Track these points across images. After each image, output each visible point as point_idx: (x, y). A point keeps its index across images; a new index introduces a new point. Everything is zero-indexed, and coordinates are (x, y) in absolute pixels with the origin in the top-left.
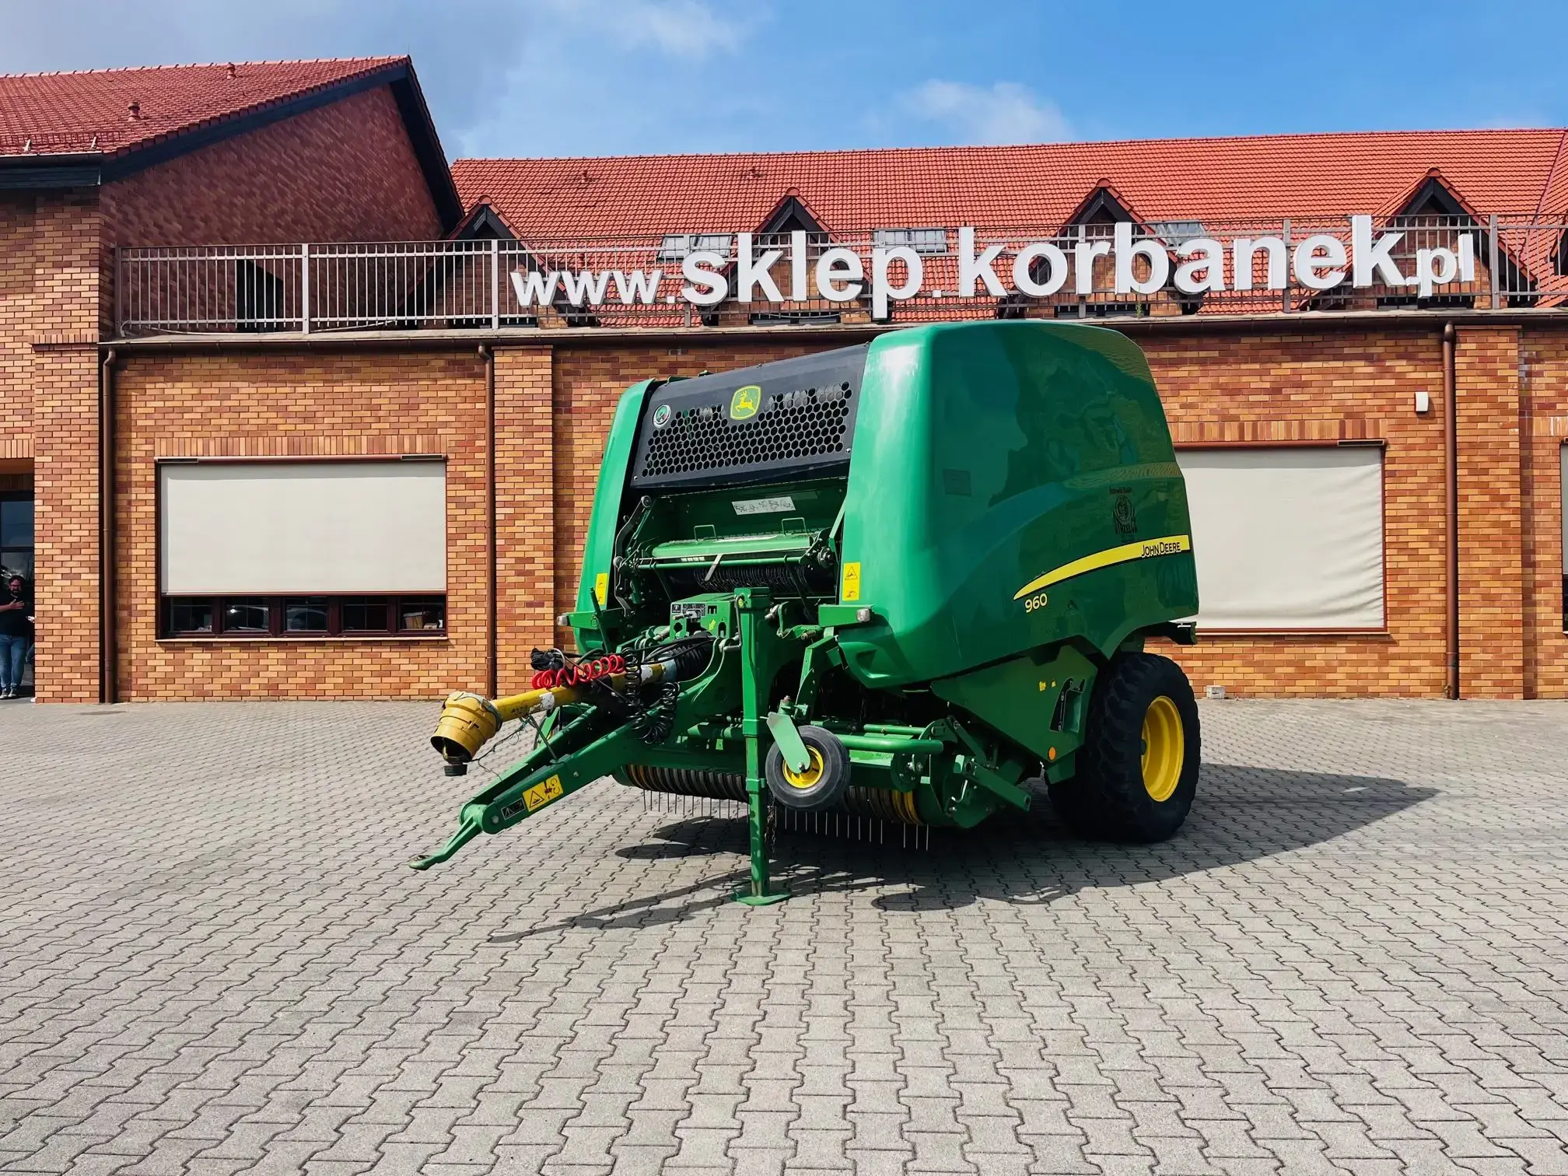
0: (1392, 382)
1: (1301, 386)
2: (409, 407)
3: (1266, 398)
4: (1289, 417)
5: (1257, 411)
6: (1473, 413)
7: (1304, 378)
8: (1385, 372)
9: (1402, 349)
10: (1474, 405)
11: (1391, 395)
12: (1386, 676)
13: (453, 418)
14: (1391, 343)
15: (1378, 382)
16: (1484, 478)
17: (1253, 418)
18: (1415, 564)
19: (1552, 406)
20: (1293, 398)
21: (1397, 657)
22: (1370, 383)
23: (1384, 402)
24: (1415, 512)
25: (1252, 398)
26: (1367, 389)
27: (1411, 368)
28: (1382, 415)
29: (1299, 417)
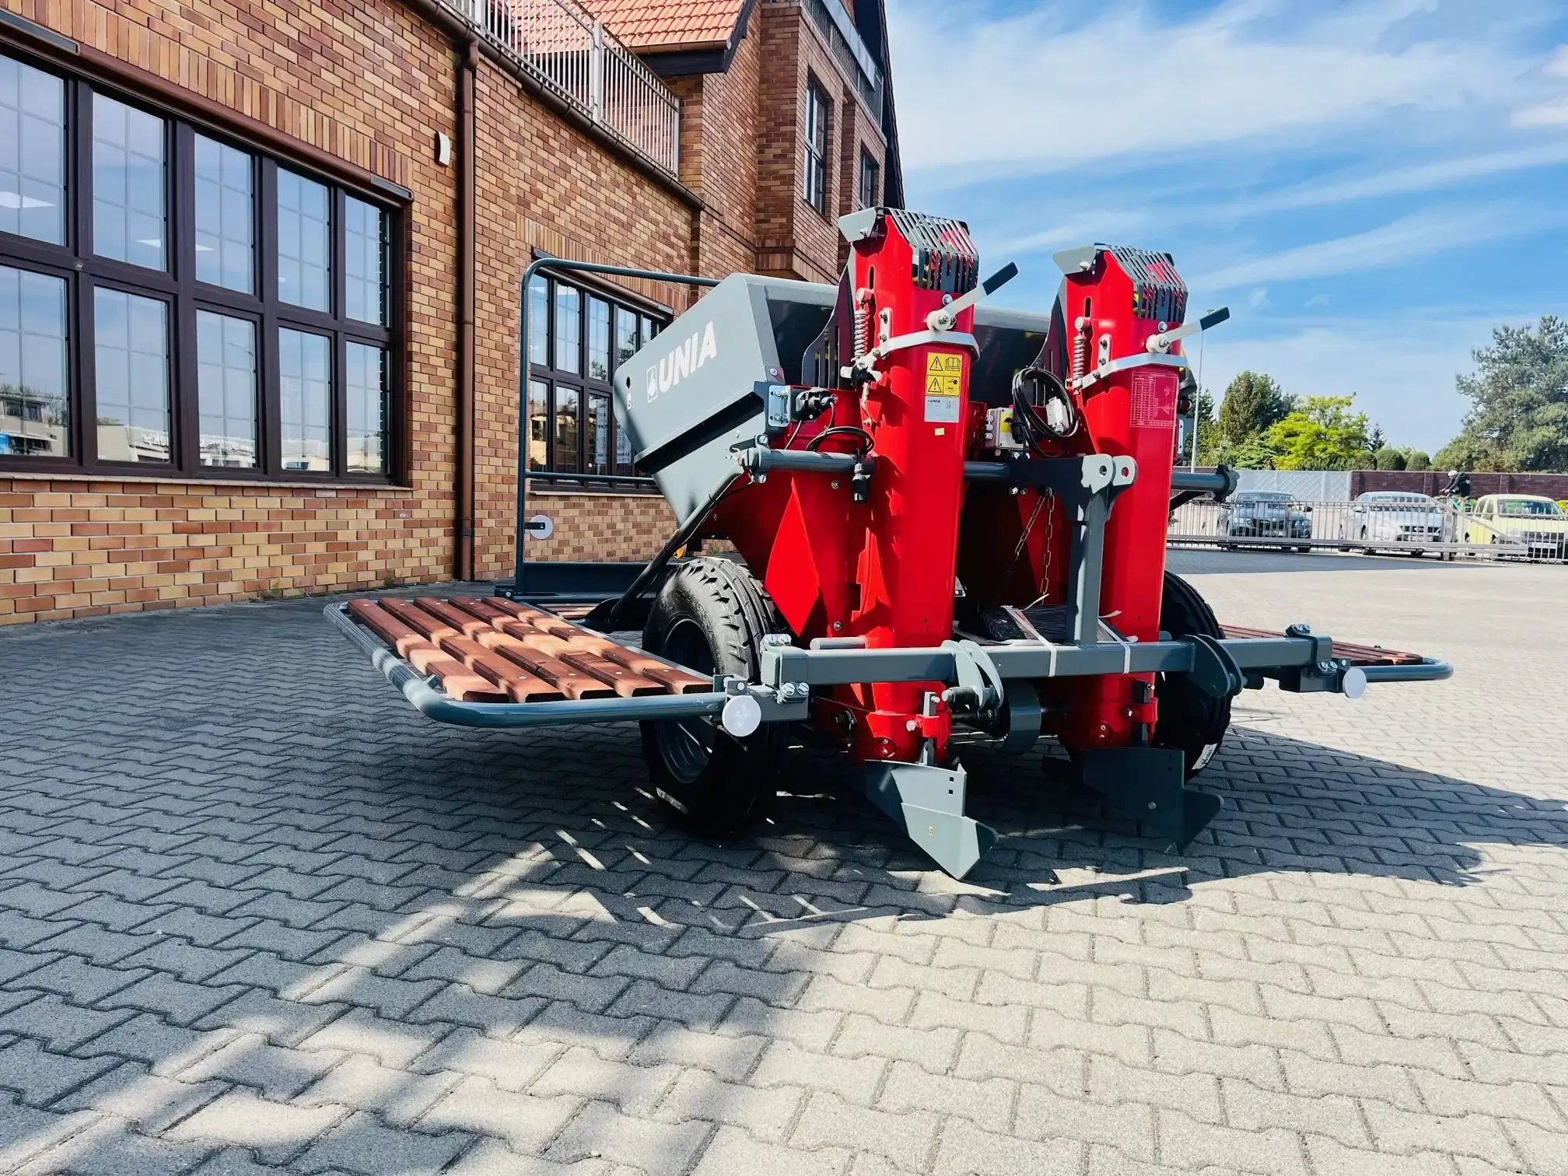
0: (416, 104)
1: (335, 60)
3: (293, 57)
4: (320, 107)
5: (283, 74)
6: (486, 186)
7: (337, 47)
8: (411, 85)
9: (425, 58)
10: (487, 176)
11: (415, 124)
12: (409, 553)
14: (416, 41)
15: (406, 98)
16: (494, 281)
17: (279, 87)
18: (432, 389)
19: (527, 205)
20: (325, 74)
21: (421, 524)
22: (397, 94)
23: (408, 131)
24: (432, 312)
25: (279, 49)
26: (395, 103)
27: (432, 93)
28: (407, 151)
29: (329, 111)
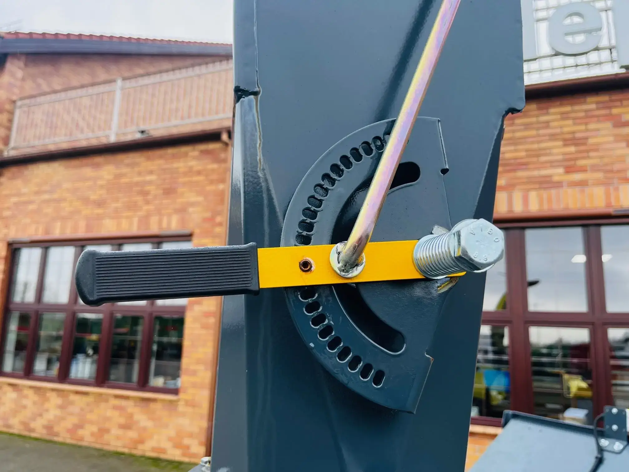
2: (169, 191)
13: (200, 199)
